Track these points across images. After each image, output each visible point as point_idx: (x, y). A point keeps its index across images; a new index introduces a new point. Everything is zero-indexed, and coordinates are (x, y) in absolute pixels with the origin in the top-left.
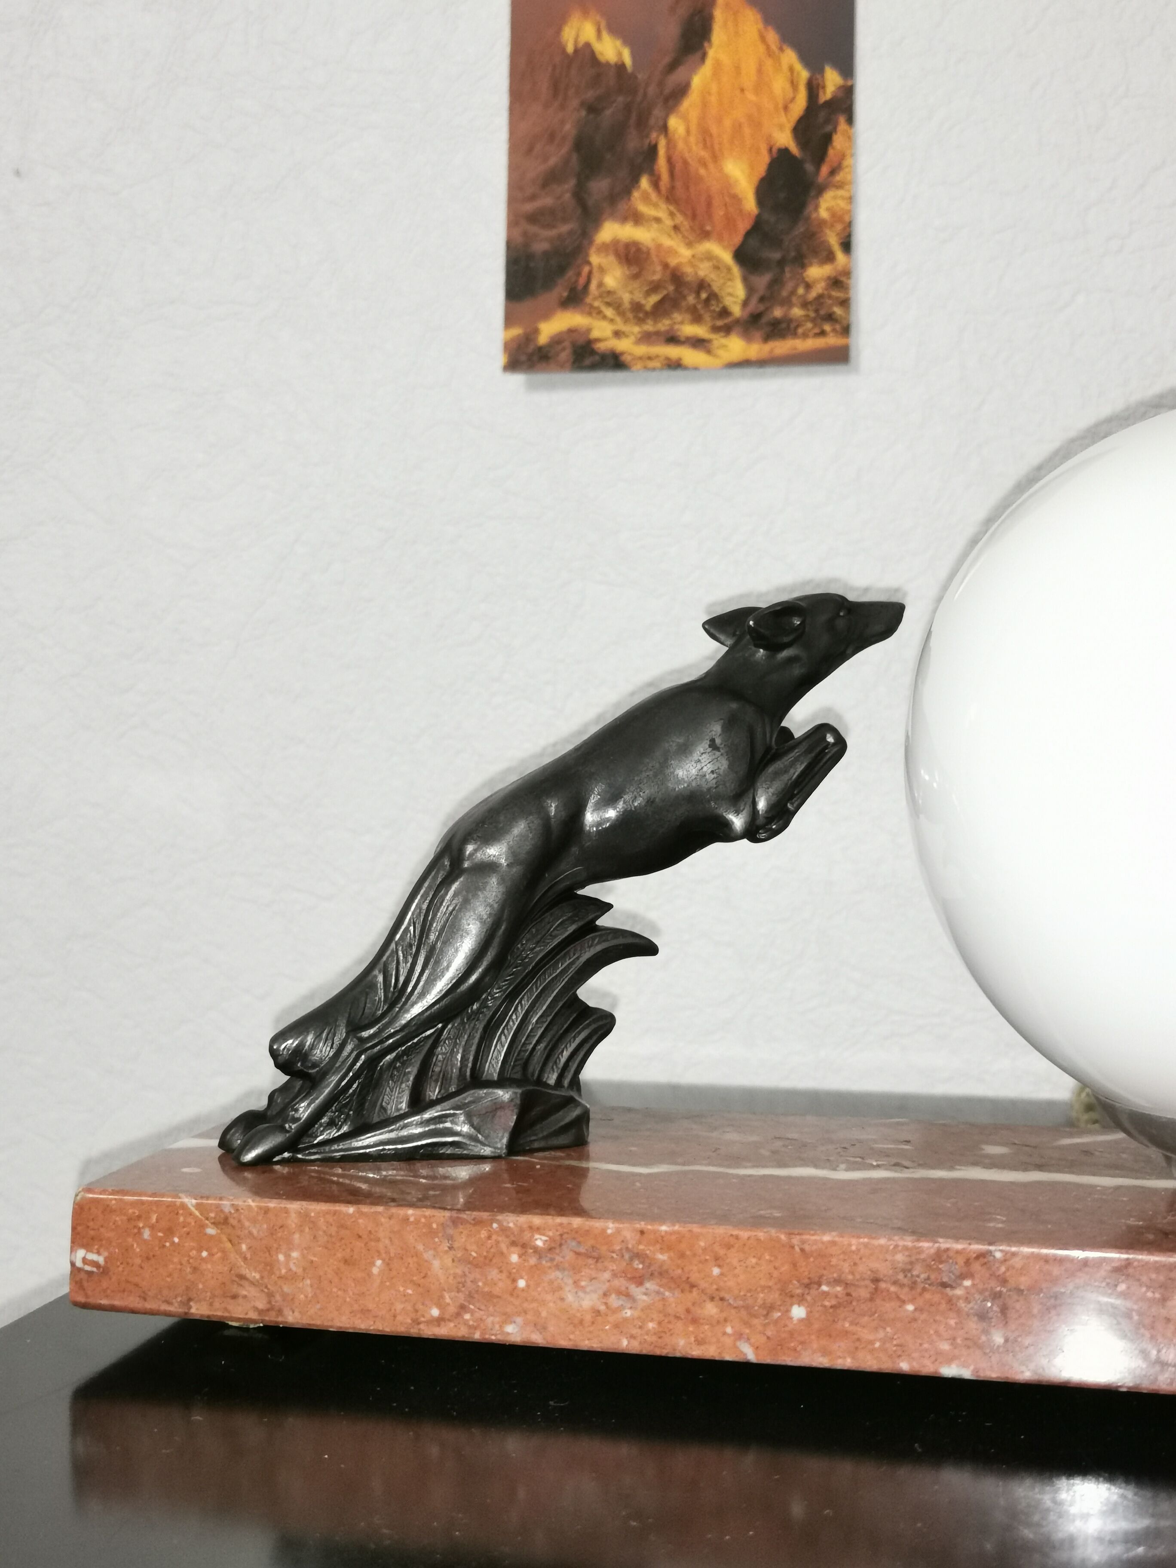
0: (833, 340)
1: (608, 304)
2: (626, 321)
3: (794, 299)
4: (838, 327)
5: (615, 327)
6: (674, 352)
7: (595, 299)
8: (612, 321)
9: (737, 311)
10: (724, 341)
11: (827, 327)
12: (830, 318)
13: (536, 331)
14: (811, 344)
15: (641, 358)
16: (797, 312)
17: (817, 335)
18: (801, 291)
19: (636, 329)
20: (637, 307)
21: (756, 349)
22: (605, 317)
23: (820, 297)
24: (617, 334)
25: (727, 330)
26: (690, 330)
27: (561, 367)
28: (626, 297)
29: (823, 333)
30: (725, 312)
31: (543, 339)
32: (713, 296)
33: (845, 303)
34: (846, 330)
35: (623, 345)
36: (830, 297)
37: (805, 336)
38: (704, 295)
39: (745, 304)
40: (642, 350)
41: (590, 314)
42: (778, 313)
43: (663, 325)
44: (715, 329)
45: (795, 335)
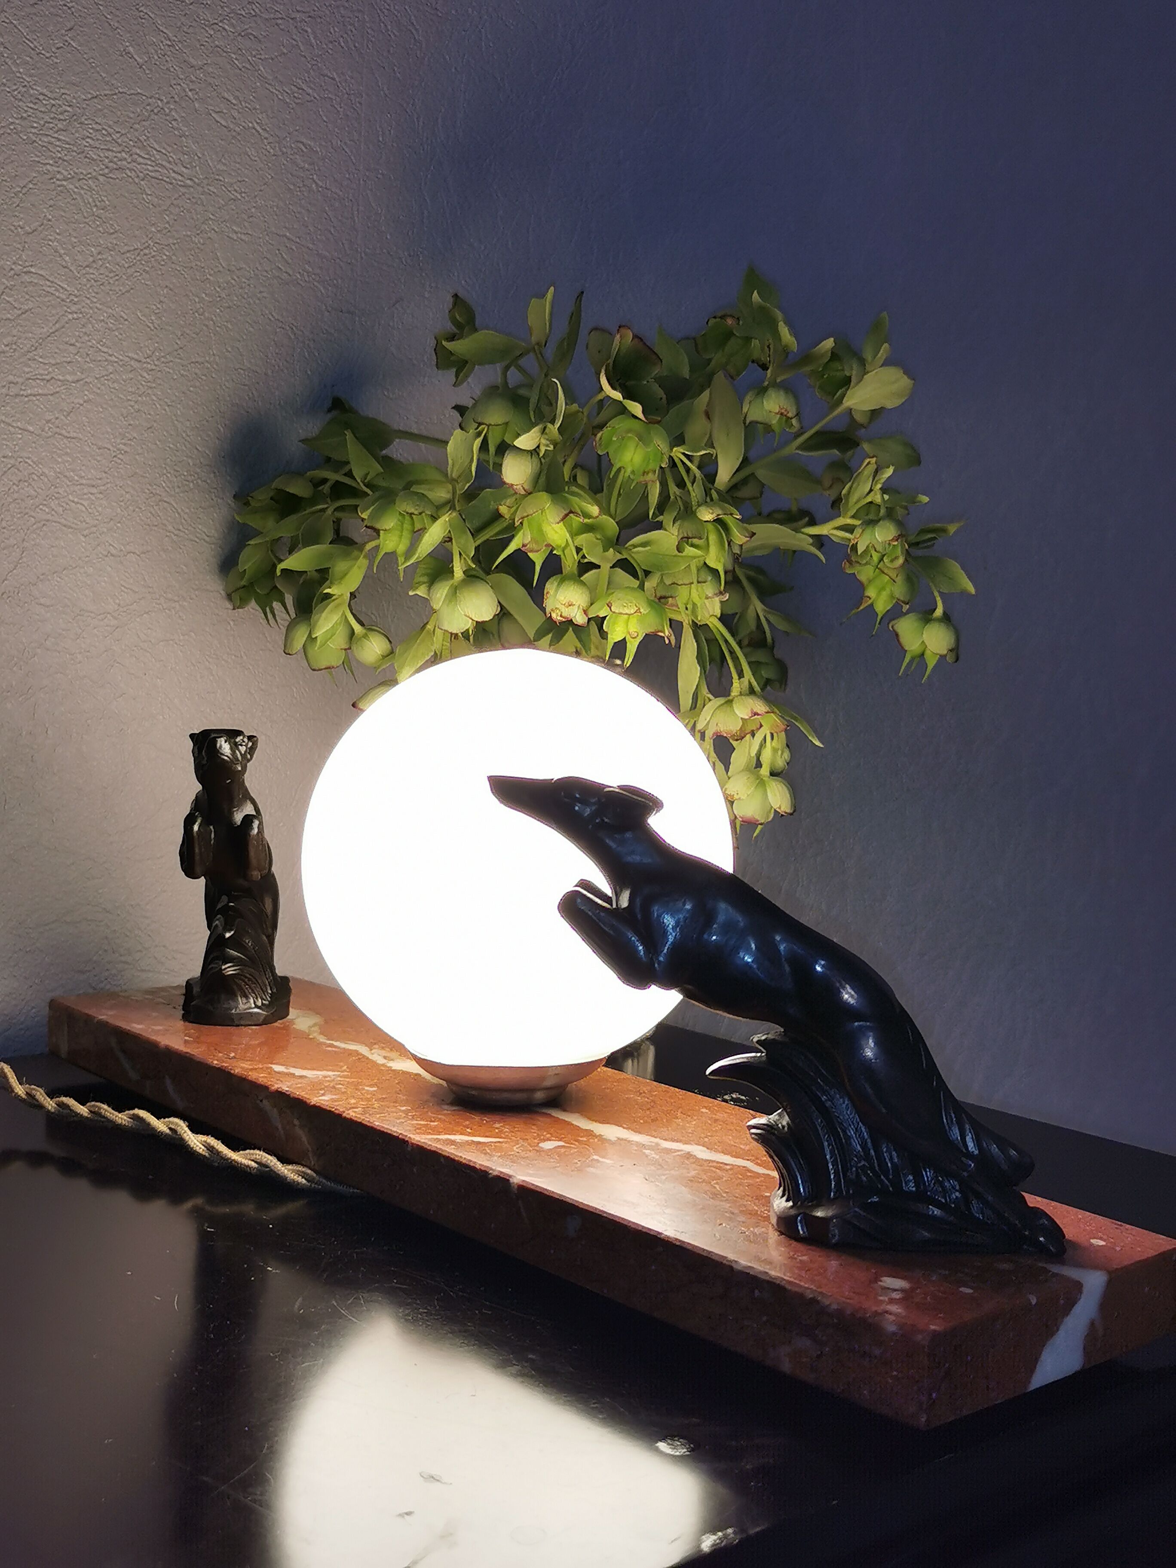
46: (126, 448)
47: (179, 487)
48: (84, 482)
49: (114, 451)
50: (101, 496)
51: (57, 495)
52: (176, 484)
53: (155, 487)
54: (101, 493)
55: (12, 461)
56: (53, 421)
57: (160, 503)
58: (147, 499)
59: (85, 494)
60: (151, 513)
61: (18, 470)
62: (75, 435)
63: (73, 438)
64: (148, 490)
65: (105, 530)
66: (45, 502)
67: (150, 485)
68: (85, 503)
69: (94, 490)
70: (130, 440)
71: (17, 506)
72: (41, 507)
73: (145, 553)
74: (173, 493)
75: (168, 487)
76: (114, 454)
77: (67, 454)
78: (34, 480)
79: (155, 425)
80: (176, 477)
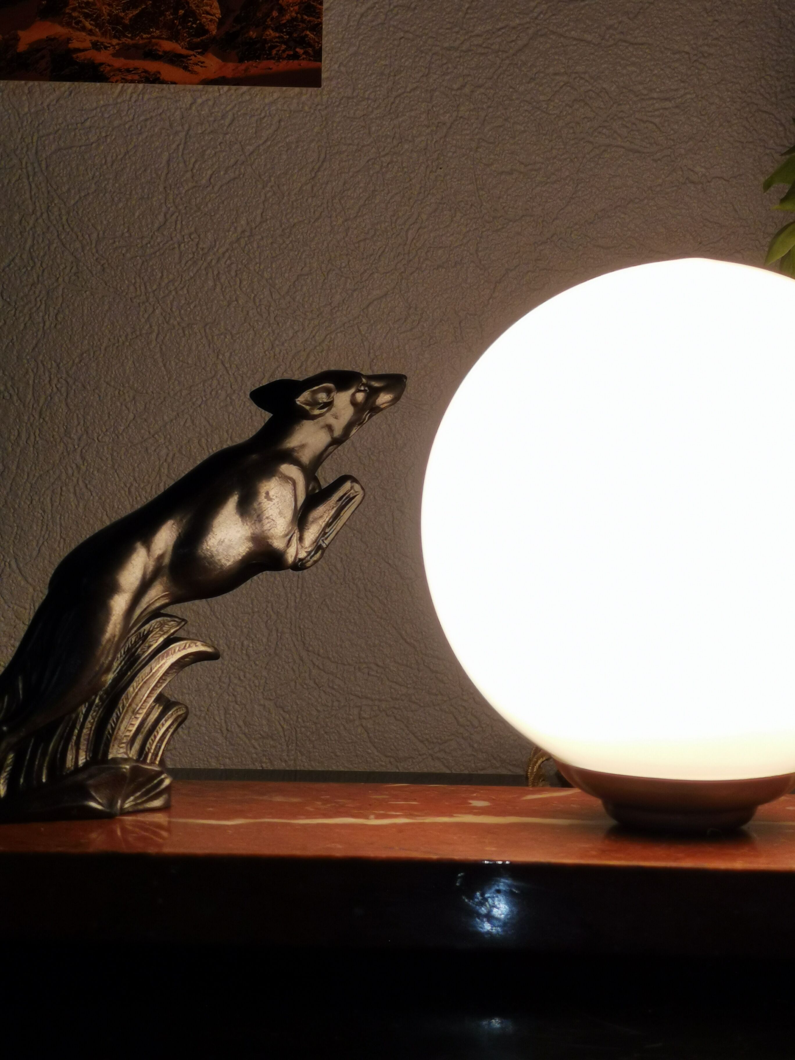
0: (304, 64)
1: (87, 16)
2: (104, 34)
3: (269, 22)
4: (310, 50)
5: (94, 38)
6: (152, 66)
7: (74, 9)
8: (91, 32)
9: (213, 29)
10: (201, 58)
11: (300, 51)
12: (302, 42)
13: (17, 39)
14: (284, 66)
15: (120, 70)
16: (271, 33)
17: (289, 57)
18: (275, 14)
19: (115, 41)
20: (115, 20)
21: (230, 69)
22: (84, 29)
23: (293, 19)
24: (96, 46)
25: (204, 48)
26: (168, 46)
27: (41, 76)
28: (105, 10)
29: (296, 56)
30: (202, 30)
31: (22, 47)
32: (190, 14)
33: (317, 28)
34: (318, 55)
35: (102, 57)
36: (303, 21)
37: (279, 58)
38: (181, 12)
39: (221, 23)
40: (119, 63)
41: (69, 24)
42: (253, 34)
43: (142, 39)
44: (192, 47)
45: (269, 57)
46: (712, 50)
47: (782, 92)
48: (655, 95)
49: (695, 55)
50: (677, 111)
51: (620, 115)
52: (779, 89)
53: (750, 94)
54: (677, 107)
55: (565, 78)
56: (616, 26)
57: (756, 114)
58: (739, 110)
59: (658, 110)
60: (744, 127)
61: (572, 88)
62: (644, 40)
63: (642, 44)
64: (740, 98)
65: (683, 151)
66: (606, 124)
67: (743, 92)
68: (657, 120)
69: (668, 104)
70: (716, 39)
71: (571, 131)
72: (600, 129)
73: (735, 177)
74: (773, 99)
75: (769, 93)
76: (695, 58)
77: (633, 64)
78: (590, 98)
79: (750, 17)
80: (778, 80)
